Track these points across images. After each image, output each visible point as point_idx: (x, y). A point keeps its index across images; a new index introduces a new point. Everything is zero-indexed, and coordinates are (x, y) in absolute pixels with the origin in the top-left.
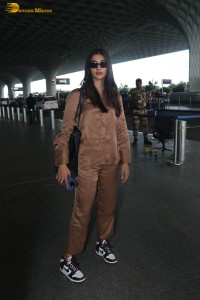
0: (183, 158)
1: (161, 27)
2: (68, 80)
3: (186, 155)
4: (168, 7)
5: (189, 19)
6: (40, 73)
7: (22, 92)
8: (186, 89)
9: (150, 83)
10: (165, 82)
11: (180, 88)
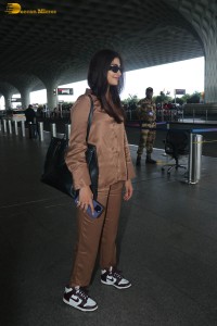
0: (198, 176)
1: (174, 33)
2: (71, 90)
3: (202, 173)
4: (181, 9)
5: (205, 23)
6: (40, 82)
7: (20, 104)
8: (201, 100)
9: (162, 93)
10: (178, 92)
11: (195, 98)
